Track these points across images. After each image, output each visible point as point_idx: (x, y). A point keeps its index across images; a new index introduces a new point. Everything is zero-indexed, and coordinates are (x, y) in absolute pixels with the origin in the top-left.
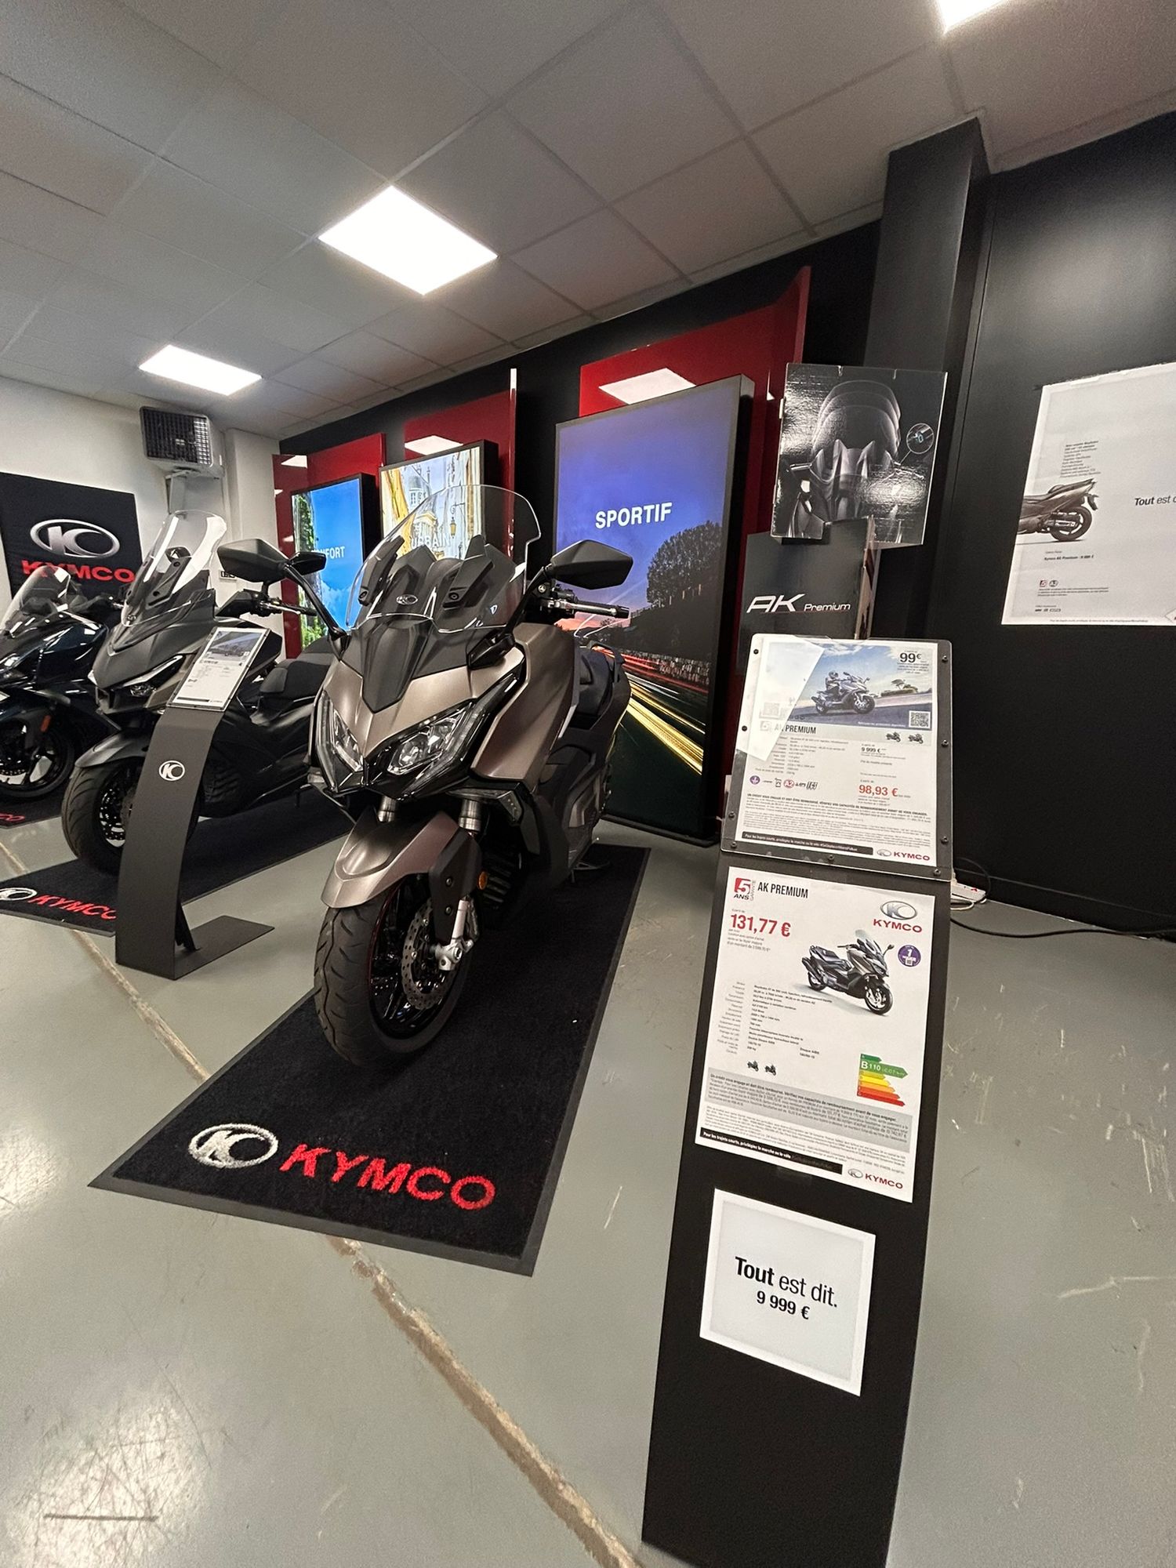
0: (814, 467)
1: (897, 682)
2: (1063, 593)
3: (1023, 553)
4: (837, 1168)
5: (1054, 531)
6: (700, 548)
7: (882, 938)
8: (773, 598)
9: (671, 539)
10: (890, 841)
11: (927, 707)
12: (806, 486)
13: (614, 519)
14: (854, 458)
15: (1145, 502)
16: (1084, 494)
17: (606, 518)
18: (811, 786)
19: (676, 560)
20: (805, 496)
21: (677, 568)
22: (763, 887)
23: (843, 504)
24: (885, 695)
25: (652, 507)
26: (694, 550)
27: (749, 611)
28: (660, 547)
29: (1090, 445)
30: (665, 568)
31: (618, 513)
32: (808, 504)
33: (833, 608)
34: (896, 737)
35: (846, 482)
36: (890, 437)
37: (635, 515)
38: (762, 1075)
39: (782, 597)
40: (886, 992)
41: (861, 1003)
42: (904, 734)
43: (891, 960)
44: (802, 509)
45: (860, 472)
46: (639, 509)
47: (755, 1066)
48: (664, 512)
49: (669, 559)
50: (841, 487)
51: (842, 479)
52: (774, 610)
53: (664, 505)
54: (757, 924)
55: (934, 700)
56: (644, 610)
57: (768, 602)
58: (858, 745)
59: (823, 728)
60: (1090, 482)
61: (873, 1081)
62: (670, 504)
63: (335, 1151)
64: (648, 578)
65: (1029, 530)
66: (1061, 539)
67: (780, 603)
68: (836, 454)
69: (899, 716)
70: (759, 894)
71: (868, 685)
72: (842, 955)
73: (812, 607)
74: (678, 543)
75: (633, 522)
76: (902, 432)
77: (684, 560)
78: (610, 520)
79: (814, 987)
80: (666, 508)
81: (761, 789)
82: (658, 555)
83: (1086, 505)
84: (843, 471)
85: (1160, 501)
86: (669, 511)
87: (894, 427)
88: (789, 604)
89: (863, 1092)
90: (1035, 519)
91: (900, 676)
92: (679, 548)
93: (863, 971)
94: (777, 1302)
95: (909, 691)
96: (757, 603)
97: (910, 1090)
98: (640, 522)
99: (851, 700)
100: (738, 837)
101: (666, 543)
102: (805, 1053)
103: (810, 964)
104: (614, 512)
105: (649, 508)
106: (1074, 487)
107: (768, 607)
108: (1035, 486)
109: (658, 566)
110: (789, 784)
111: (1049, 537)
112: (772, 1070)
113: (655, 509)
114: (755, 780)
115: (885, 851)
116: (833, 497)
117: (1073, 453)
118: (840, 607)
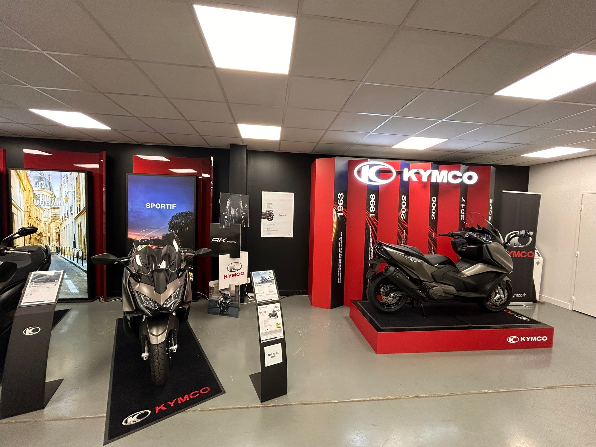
0: (227, 213)
1: (269, 276)
2: (271, 231)
3: (263, 223)
4: (276, 338)
5: (268, 219)
6: (187, 217)
7: (276, 309)
8: (219, 239)
9: (177, 214)
10: (274, 298)
11: (273, 279)
12: (226, 217)
13: (154, 206)
14: (235, 211)
15: (281, 215)
16: (272, 213)
17: (150, 205)
18: (264, 293)
19: (179, 220)
20: (226, 219)
21: (179, 223)
22: (262, 308)
23: (233, 220)
24: (269, 278)
25: (169, 204)
26: (185, 218)
27: (212, 241)
28: (173, 216)
29: (271, 204)
30: (175, 222)
31: (155, 205)
32: (227, 220)
33: (234, 242)
34: (271, 284)
35: (234, 216)
36: (241, 207)
37: (163, 206)
38: (267, 331)
39: (221, 239)
40: (277, 316)
41: (275, 318)
42: (272, 283)
43: (277, 311)
44: (226, 221)
45: (236, 213)
46: (164, 204)
47: (266, 330)
48: (173, 206)
49: (176, 219)
50: (233, 217)
51: (233, 215)
52: (219, 241)
53: (173, 205)
54: (262, 313)
55: (274, 278)
56: (168, 234)
57: (217, 239)
58: (267, 286)
59: (263, 284)
60: (272, 210)
61: (278, 326)
62: (175, 205)
63: (166, 403)
64: (169, 224)
65: (264, 218)
66: (269, 221)
67: (221, 240)
68: (231, 210)
69: (271, 281)
70: (262, 309)
71: (266, 278)
72: (272, 313)
73: (229, 241)
74: (179, 216)
75: (162, 208)
76: (243, 206)
77: (182, 220)
78: (152, 206)
79: (270, 318)
80: (174, 206)
81: (258, 295)
82: (172, 218)
83: (272, 215)
84: (233, 214)
85: (283, 215)
86: (175, 206)
87: (241, 205)
88: (223, 240)
89: (277, 328)
90: (264, 216)
91: (269, 275)
92: (179, 217)
93: (274, 314)
94: (273, 357)
95: (271, 278)
96: (214, 239)
97: (281, 325)
98: (164, 208)
99: (265, 280)
100: (257, 302)
101: (175, 215)
102: (271, 326)
103: (269, 315)
104: (154, 204)
105: (168, 205)
106: (270, 211)
107: (217, 241)
108: (264, 210)
109: (172, 221)
110: (261, 293)
111: (267, 220)
112: (268, 330)
113: (170, 205)
114: (257, 294)
115: (274, 299)
116: (232, 219)
117: (269, 205)
118: (236, 242)
